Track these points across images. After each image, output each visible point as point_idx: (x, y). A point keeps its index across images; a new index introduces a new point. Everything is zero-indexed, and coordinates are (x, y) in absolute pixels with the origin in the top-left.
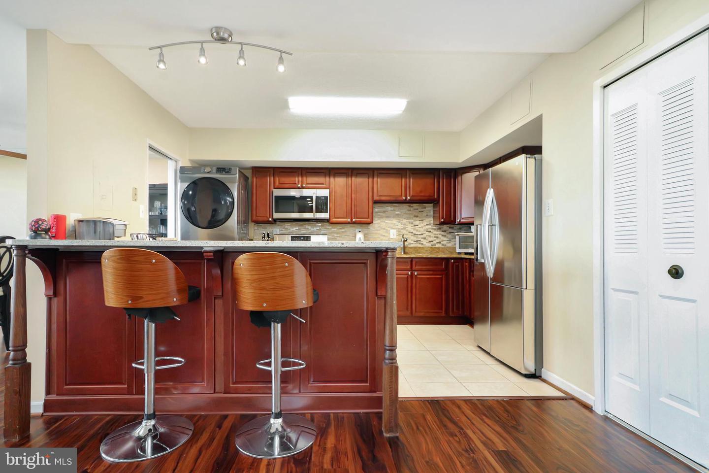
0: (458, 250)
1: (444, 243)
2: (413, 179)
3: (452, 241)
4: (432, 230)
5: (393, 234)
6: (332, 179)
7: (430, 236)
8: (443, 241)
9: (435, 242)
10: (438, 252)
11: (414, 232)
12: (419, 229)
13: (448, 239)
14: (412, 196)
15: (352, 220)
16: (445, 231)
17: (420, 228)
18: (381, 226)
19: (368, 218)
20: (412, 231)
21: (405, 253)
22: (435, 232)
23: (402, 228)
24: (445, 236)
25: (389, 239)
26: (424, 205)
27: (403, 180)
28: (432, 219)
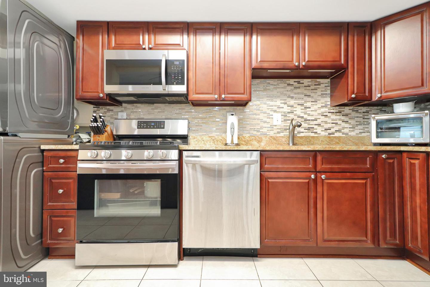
0: (375, 140)
1: (346, 131)
2: (308, 36)
3: (356, 128)
4: (329, 115)
5: (277, 120)
6: (192, 37)
7: (326, 122)
8: (344, 128)
9: (333, 130)
10: (338, 143)
11: (306, 116)
12: (311, 113)
13: (351, 126)
14: (308, 61)
15: (220, 96)
16: (346, 115)
17: (312, 111)
18: (261, 109)
19: (243, 94)
20: (302, 115)
21: (294, 144)
22: (334, 117)
23: (289, 111)
24: (347, 122)
25: (272, 126)
26: (318, 80)
27: (295, 38)
28: (329, 99)
